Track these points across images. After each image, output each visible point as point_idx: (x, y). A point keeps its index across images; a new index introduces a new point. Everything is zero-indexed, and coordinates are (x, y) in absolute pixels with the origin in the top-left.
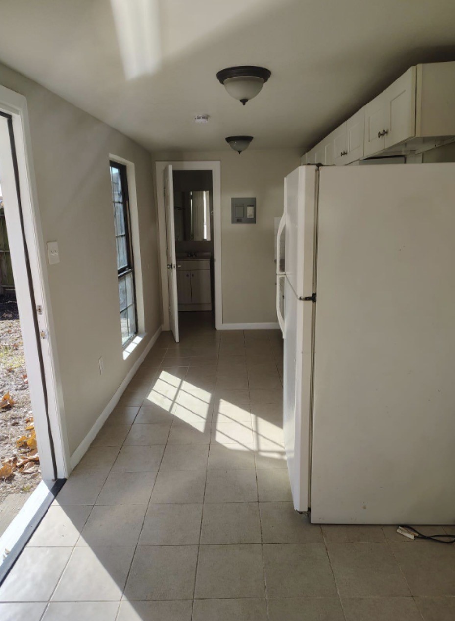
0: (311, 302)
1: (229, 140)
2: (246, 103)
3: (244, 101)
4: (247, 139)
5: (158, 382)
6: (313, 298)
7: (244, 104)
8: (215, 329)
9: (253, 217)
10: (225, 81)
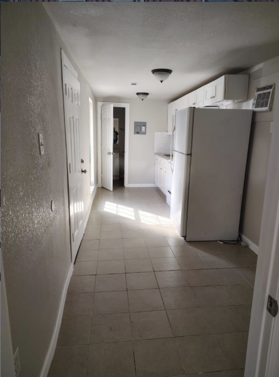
0: (189, 156)
1: (138, 94)
2: (162, 82)
3: (162, 81)
4: (147, 94)
5: (106, 205)
6: (191, 154)
7: (161, 82)
8: (125, 187)
9: (145, 131)
10: (155, 73)
